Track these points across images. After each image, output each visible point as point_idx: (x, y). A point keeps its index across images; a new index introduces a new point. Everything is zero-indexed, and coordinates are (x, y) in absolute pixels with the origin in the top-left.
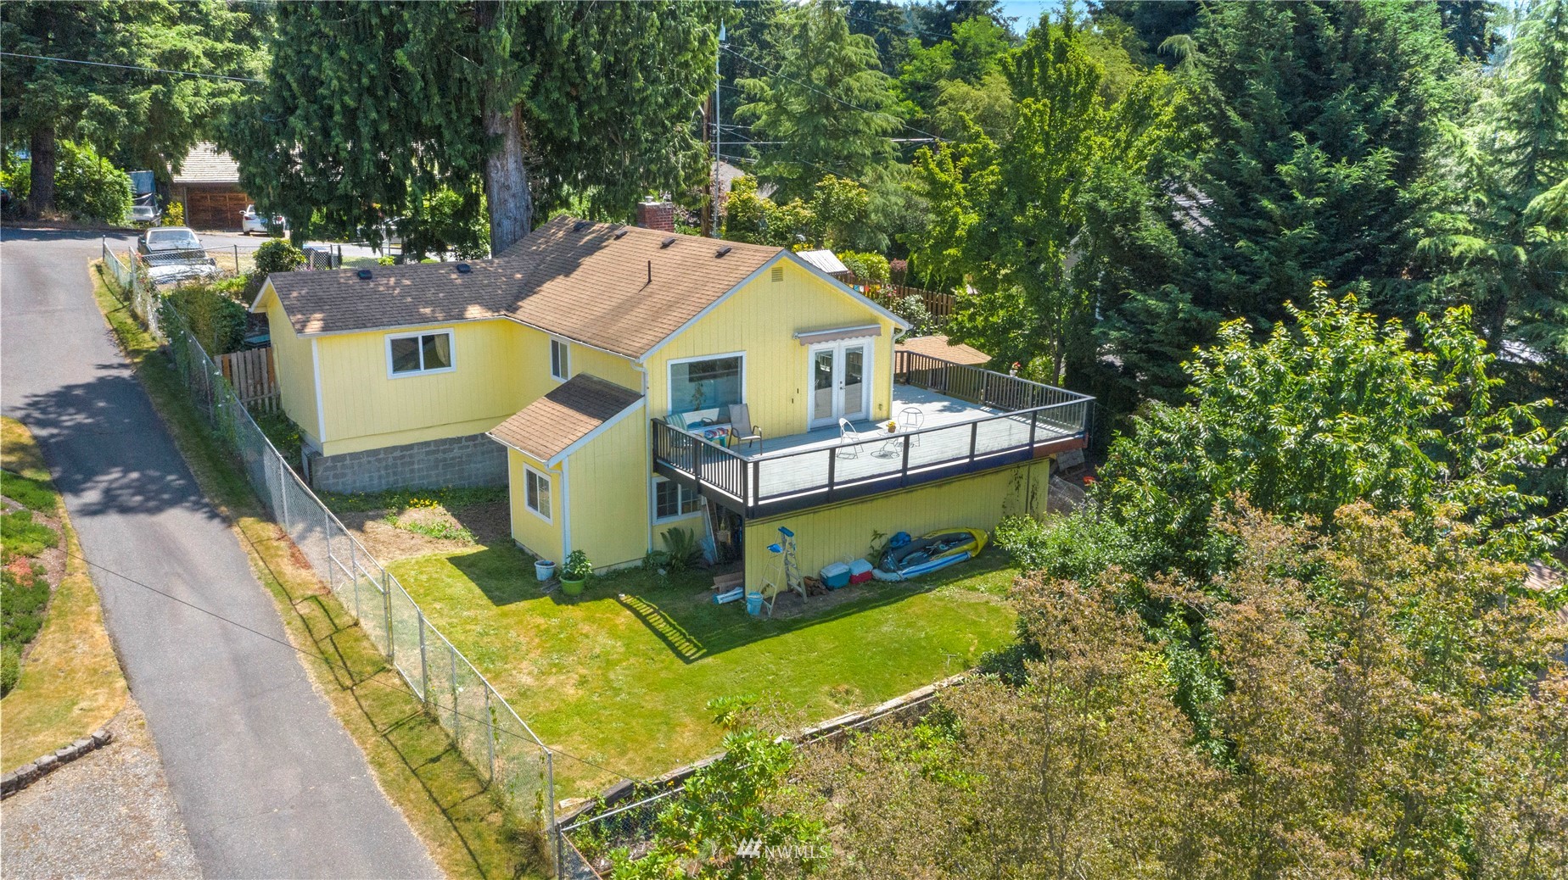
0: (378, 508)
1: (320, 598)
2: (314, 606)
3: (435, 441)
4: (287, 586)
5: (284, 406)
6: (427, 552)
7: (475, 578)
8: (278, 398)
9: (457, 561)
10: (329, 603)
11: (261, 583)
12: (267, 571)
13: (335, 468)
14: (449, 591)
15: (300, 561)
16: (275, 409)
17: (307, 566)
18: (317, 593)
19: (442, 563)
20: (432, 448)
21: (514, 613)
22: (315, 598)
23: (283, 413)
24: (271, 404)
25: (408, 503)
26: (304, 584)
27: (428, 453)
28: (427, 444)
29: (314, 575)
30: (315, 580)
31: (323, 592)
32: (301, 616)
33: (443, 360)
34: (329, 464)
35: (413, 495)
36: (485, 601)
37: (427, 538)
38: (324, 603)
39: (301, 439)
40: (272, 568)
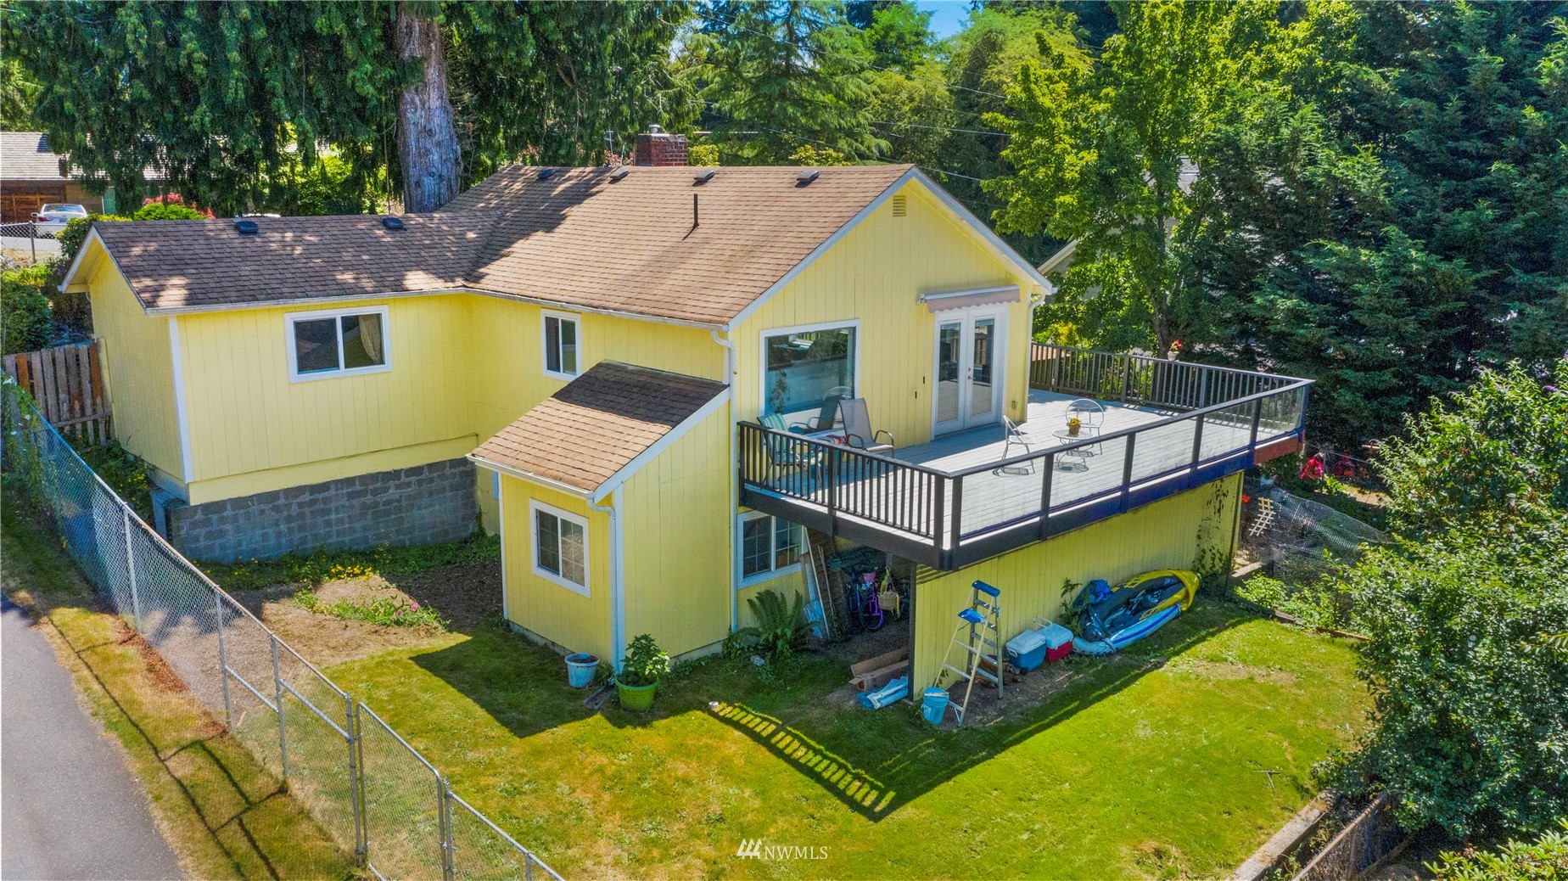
0: (282, 583)
1: (210, 745)
2: (201, 760)
3: (361, 478)
4: (148, 728)
5: (117, 432)
6: (373, 649)
7: (468, 690)
8: (108, 421)
9: (428, 661)
10: (229, 753)
11: (98, 723)
12: (108, 701)
13: (207, 522)
14: (432, 716)
15: (163, 677)
16: (102, 438)
17: (178, 686)
18: (203, 735)
19: (405, 667)
20: (358, 487)
21: (554, 750)
22: (199, 745)
23: (117, 443)
24: (96, 431)
25: (327, 572)
26: (178, 721)
27: (351, 496)
28: (349, 481)
29: (191, 702)
30: (195, 711)
31: (212, 732)
32: (179, 782)
33: (372, 353)
34: (199, 516)
35: (333, 559)
36: (498, 730)
37: (368, 626)
38: (219, 754)
39: (149, 481)
40: (116, 694)
